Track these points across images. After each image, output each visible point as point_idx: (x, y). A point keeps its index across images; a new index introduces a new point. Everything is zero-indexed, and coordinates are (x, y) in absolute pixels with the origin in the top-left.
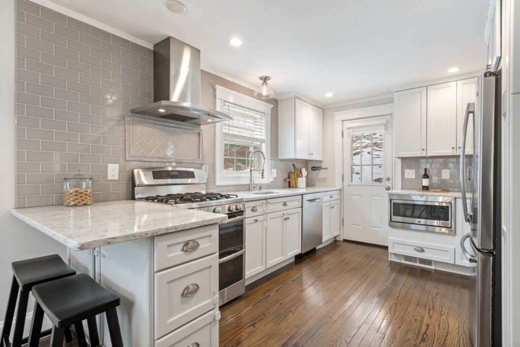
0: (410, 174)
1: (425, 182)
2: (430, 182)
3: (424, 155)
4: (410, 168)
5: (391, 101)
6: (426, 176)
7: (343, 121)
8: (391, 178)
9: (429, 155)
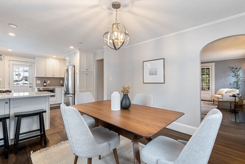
0: (39, 82)
1: (45, 84)
2: (46, 84)
3: (45, 77)
4: (39, 80)
5: (34, 58)
6: (45, 83)
7: (9, 60)
8: (32, 83)
9: (47, 77)
